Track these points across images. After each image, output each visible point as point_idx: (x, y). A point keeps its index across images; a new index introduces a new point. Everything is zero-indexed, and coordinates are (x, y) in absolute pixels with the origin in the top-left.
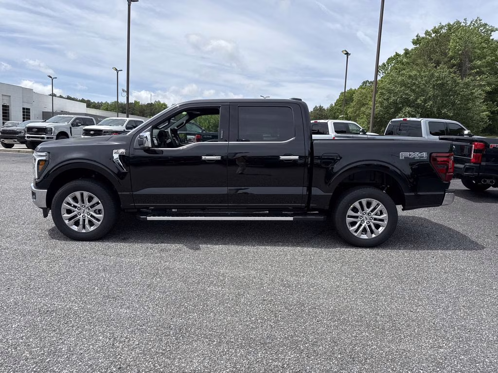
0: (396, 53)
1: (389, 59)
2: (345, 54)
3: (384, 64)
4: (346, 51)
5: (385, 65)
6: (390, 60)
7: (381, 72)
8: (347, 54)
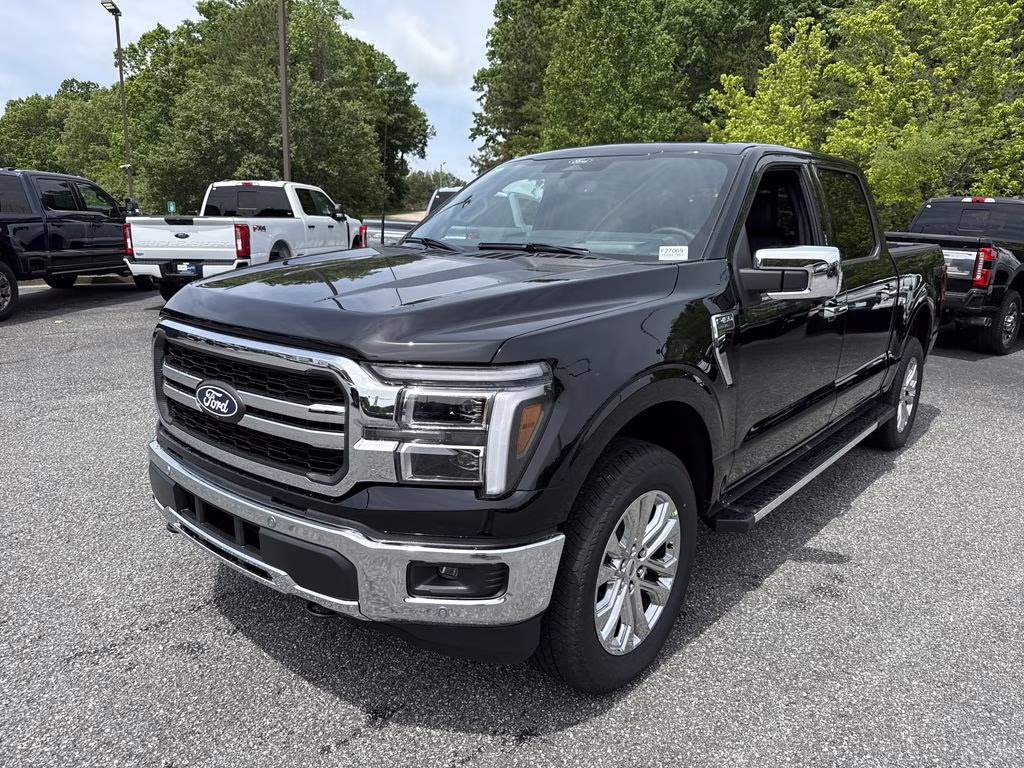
0: (159, 25)
1: (144, 37)
2: (110, 10)
3: (132, 46)
4: (113, 5)
5: (135, 51)
6: (147, 39)
7: (128, 65)
8: (115, 12)
